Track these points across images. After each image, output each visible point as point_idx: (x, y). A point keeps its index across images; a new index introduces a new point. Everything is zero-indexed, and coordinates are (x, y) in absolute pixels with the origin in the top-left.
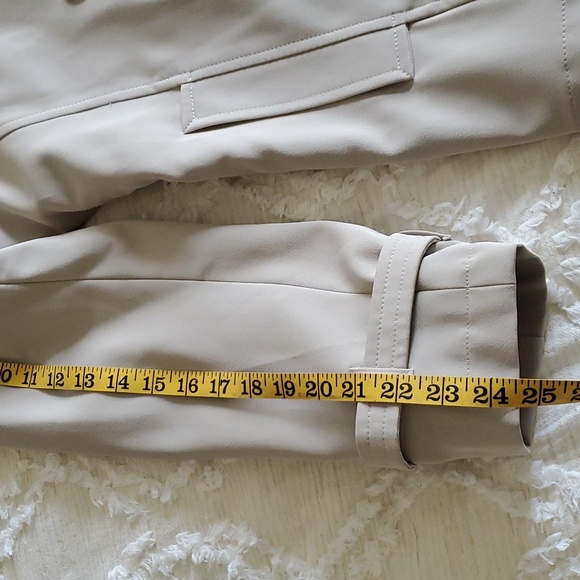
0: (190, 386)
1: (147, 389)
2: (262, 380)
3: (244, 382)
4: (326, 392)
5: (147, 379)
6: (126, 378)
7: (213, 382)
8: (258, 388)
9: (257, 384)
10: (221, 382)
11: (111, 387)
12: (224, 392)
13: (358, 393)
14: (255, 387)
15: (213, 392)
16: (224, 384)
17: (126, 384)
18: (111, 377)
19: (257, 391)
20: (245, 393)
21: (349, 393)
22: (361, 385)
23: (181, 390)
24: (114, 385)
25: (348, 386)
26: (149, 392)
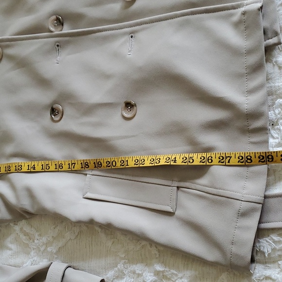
0: (60, 166)
1: (43, 169)
2: (89, 162)
3: (82, 163)
4: (114, 165)
5: (42, 165)
6: (34, 165)
7: (69, 164)
8: (87, 165)
9: (87, 163)
10: (72, 164)
11: (28, 169)
12: (74, 168)
13: (126, 164)
14: (86, 165)
15: (69, 168)
16: (73, 165)
17: (34, 168)
18: (29, 166)
19: (87, 166)
20: (82, 168)
21: (123, 164)
22: (127, 161)
23: (56, 169)
24: (30, 168)
25: (122, 162)
26: (44, 170)
